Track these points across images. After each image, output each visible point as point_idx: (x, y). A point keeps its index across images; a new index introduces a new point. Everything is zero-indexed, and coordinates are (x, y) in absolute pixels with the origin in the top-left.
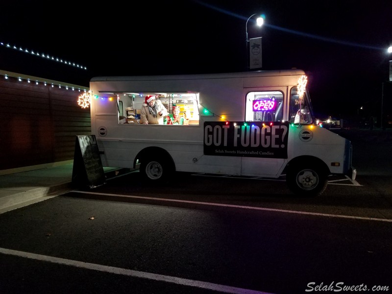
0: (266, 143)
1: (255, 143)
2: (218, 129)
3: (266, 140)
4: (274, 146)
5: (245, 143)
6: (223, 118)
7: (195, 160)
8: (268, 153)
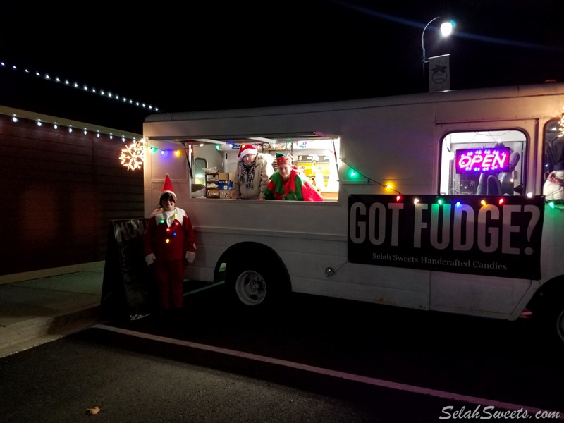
0: (488, 243)
1: (463, 241)
2: (377, 211)
3: (488, 237)
4: (507, 249)
5: (440, 240)
6: (390, 188)
7: (331, 272)
8: (494, 266)
